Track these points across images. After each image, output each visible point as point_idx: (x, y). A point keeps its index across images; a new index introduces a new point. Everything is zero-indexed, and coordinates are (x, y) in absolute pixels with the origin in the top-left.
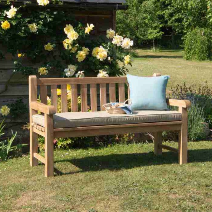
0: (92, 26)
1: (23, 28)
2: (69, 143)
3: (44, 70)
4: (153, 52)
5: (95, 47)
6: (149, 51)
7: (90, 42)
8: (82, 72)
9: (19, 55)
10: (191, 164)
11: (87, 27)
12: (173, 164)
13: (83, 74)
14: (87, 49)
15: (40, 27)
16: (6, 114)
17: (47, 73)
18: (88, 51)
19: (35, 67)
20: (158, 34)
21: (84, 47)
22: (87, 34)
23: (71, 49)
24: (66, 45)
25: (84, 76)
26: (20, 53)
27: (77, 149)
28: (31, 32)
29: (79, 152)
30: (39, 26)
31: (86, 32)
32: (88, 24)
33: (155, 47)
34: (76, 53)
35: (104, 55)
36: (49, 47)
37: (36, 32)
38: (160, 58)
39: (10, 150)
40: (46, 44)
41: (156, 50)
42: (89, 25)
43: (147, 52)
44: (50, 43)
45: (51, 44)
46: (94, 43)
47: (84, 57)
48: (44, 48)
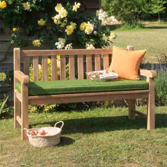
0: (79, 4)
1: (18, 7)
2: (54, 106)
3: (37, 43)
4: (159, 24)
5: (83, 22)
6: (155, 23)
7: (78, 18)
8: (70, 45)
9: (14, 29)
10: (158, 129)
11: (74, 5)
12: (141, 130)
13: (71, 46)
14: (75, 24)
15: (34, 5)
16: (3, 80)
17: (40, 45)
18: (76, 26)
19: (30, 39)
20: (161, 10)
21: (72, 22)
22: (75, 11)
23: (60, 24)
24: (55, 21)
25: (72, 48)
26: (14, 28)
27: (61, 112)
28: (25, 9)
29: (61, 115)
30: (32, 4)
31: (73, 9)
32: (75, 3)
33: (160, 19)
34: (65, 28)
35: (91, 29)
36: (41, 22)
37: (29, 10)
38: (163, 29)
39: (3, 112)
40: (39, 20)
41: (161, 22)
42: (77, 4)
43: (154, 23)
44: (42, 19)
45: (44, 20)
46: (82, 19)
47: (72, 31)
48: (37, 23)
